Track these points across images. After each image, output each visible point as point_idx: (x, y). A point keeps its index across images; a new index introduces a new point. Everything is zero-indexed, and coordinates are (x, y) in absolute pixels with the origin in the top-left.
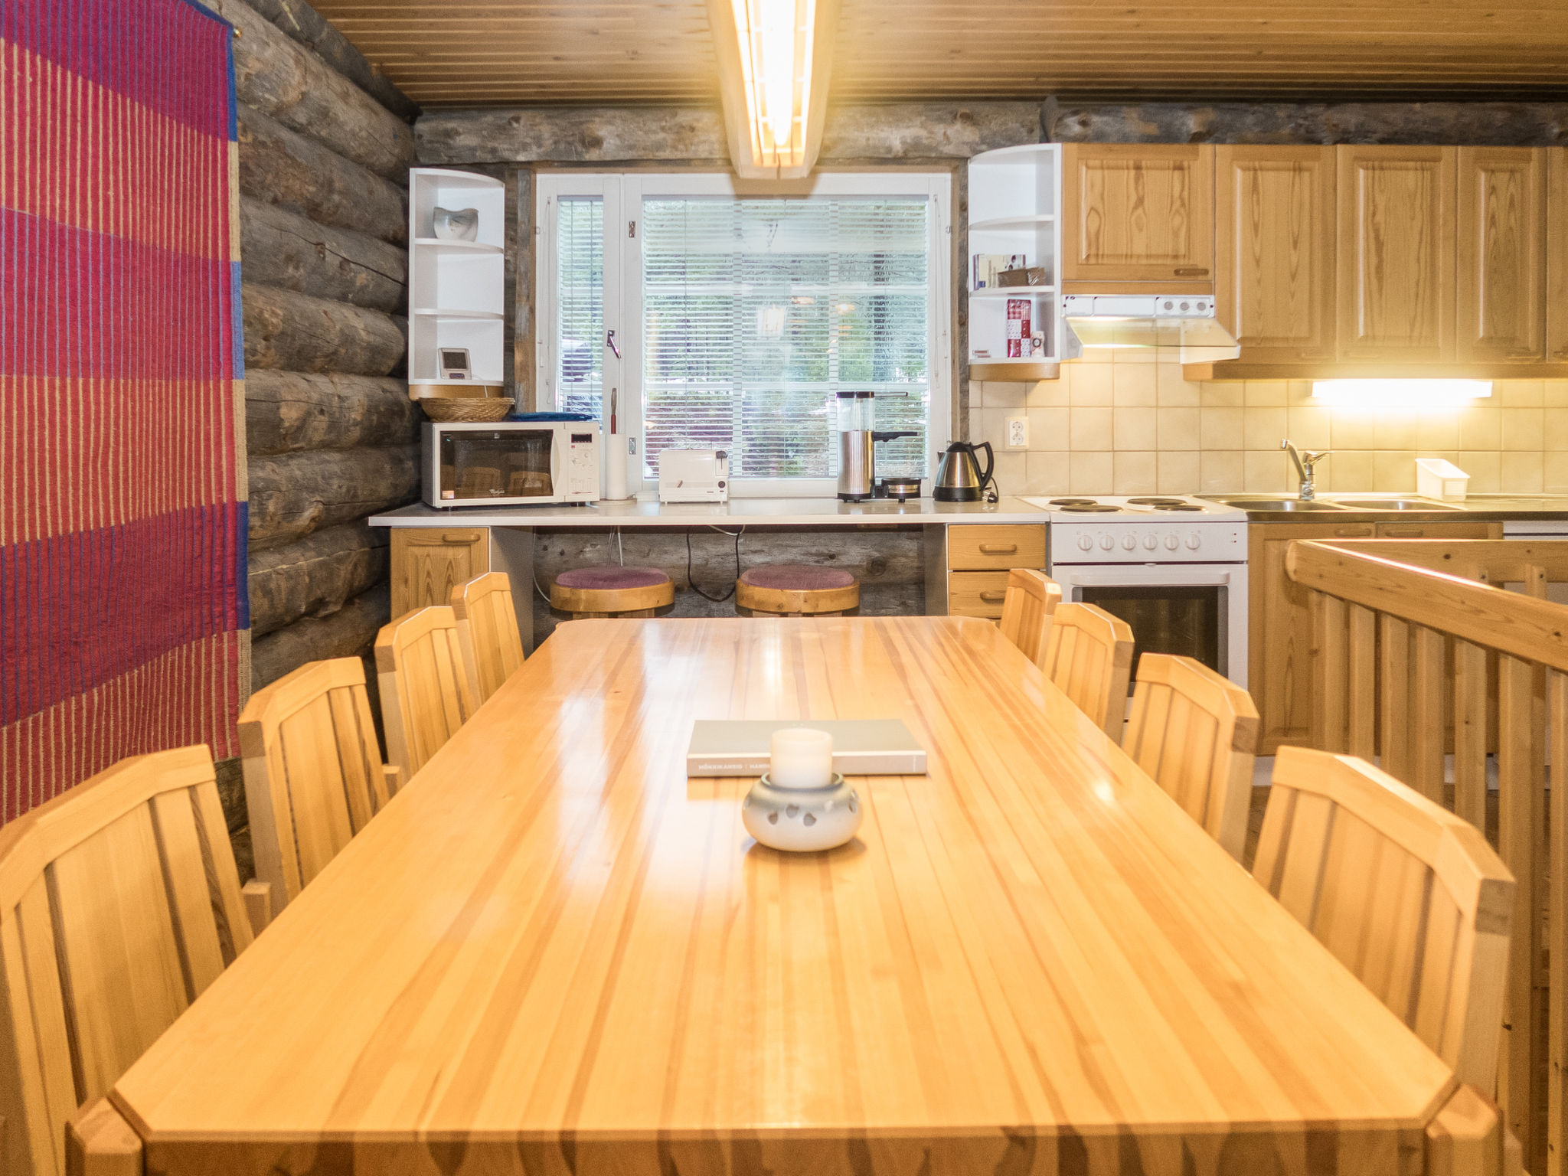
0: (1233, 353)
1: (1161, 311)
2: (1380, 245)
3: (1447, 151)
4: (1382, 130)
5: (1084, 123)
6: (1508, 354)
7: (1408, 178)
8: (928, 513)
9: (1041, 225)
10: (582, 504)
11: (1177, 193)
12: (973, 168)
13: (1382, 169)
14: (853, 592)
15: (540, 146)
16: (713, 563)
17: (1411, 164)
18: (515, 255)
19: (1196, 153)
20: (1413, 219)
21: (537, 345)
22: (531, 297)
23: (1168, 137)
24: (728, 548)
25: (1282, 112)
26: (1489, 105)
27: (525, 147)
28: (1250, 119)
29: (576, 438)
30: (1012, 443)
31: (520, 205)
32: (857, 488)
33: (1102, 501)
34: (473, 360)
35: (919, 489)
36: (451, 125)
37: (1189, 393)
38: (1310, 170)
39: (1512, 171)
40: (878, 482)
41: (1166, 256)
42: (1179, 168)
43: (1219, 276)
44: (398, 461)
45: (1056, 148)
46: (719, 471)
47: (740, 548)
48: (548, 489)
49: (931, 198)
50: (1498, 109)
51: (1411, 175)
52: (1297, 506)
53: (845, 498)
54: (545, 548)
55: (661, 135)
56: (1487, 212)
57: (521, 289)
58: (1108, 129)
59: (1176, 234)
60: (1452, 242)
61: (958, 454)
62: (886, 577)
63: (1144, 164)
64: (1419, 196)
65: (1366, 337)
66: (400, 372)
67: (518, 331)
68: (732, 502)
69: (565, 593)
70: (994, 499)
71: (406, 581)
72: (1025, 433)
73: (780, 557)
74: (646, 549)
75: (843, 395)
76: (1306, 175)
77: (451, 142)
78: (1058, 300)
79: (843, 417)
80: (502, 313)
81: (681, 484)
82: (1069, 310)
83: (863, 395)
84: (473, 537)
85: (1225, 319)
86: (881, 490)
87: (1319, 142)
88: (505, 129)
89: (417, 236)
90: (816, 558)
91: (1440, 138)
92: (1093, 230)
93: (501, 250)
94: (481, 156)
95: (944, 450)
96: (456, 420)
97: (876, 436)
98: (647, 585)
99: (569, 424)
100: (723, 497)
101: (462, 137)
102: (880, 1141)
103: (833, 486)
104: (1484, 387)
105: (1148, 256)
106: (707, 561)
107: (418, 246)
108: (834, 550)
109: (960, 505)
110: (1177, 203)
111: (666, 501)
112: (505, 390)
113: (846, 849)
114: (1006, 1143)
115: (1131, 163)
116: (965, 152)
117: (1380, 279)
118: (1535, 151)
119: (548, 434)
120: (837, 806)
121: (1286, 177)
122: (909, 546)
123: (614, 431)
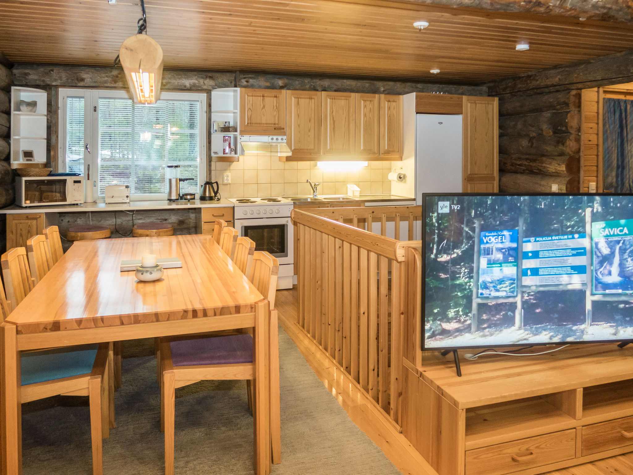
0: (290, 154)
1: (270, 141)
2: (334, 122)
3: (353, 95)
4: (335, 87)
5: (247, 82)
6: (370, 154)
7: (343, 102)
8: (198, 204)
9: (234, 113)
10: (77, 204)
11: (275, 105)
12: (214, 93)
13: (334, 99)
14: (171, 230)
15: (61, 80)
16: (124, 223)
17: (343, 98)
18: (51, 117)
19: (281, 92)
20: (343, 114)
21: (59, 149)
22: (57, 132)
23: (273, 87)
24: (130, 218)
25: (307, 81)
26: (365, 81)
27: (55, 80)
28: (297, 83)
29: (75, 182)
30: (225, 182)
31: (53, 99)
32: (174, 197)
33: (252, 200)
34: (35, 154)
35: (194, 197)
36: (27, 71)
37: (281, 165)
38: (314, 99)
39: (371, 101)
40: (181, 195)
41: (271, 124)
42: (276, 97)
43: (287, 130)
44: (7, 190)
45: (238, 89)
46: (126, 192)
47: (134, 218)
48: (65, 200)
49: (200, 101)
50: (367, 83)
51: (343, 101)
52: (311, 199)
53: (170, 200)
54: (62, 220)
55: (106, 78)
56: (363, 113)
57: (53, 129)
58: (255, 84)
59: (275, 117)
60: (354, 121)
61: (207, 185)
62: (185, 226)
63: (265, 95)
64: (345, 108)
65: (330, 149)
66: (7, 159)
67: (52, 144)
68: (131, 203)
69: (73, 234)
70: (219, 200)
71: (12, 232)
72: (230, 178)
73: (148, 221)
74: (100, 219)
75: (169, 167)
76: (313, 100)
77: (27, 77)
78: (239, 137)
79: (170, 174)
80: (46, 137)
81: (113, 197)
82: (242, 140)
83: (176, 167)
84: (38, 217)
85: (289, 144)
86: (182, 197)
87: (317, 90)
88: (48, 74)
89: (14, 111)
90: (160, 221)
91: (352, 91)
92: (249, 116)
93: (45, 115)
94: (38, 82)
95: (203, 184)
96: (30, 176)
97: (181, 180)
98: (102, 230)
99: (73, 177)
100: (128, 201)
101: (32, 76)
102: (160, 313)
103: (166, 196)
104: (366, 163)
105: (266, 124)
106: (122, 223)
107: (14, 114)
108: (167, 218)
109: (208, 202)
110: (275, 107)
111: (108, 202)
112: (47, 165)
113: (158, 280)
114: (183, 312)
115: (261, 95)
116: (210, 88)
117: (334, 132)
118: (377, 95)
119: (65, 181)
120: (157, 270)
121: (307, 100)
122: (192, 216)
123: (88, 179)
